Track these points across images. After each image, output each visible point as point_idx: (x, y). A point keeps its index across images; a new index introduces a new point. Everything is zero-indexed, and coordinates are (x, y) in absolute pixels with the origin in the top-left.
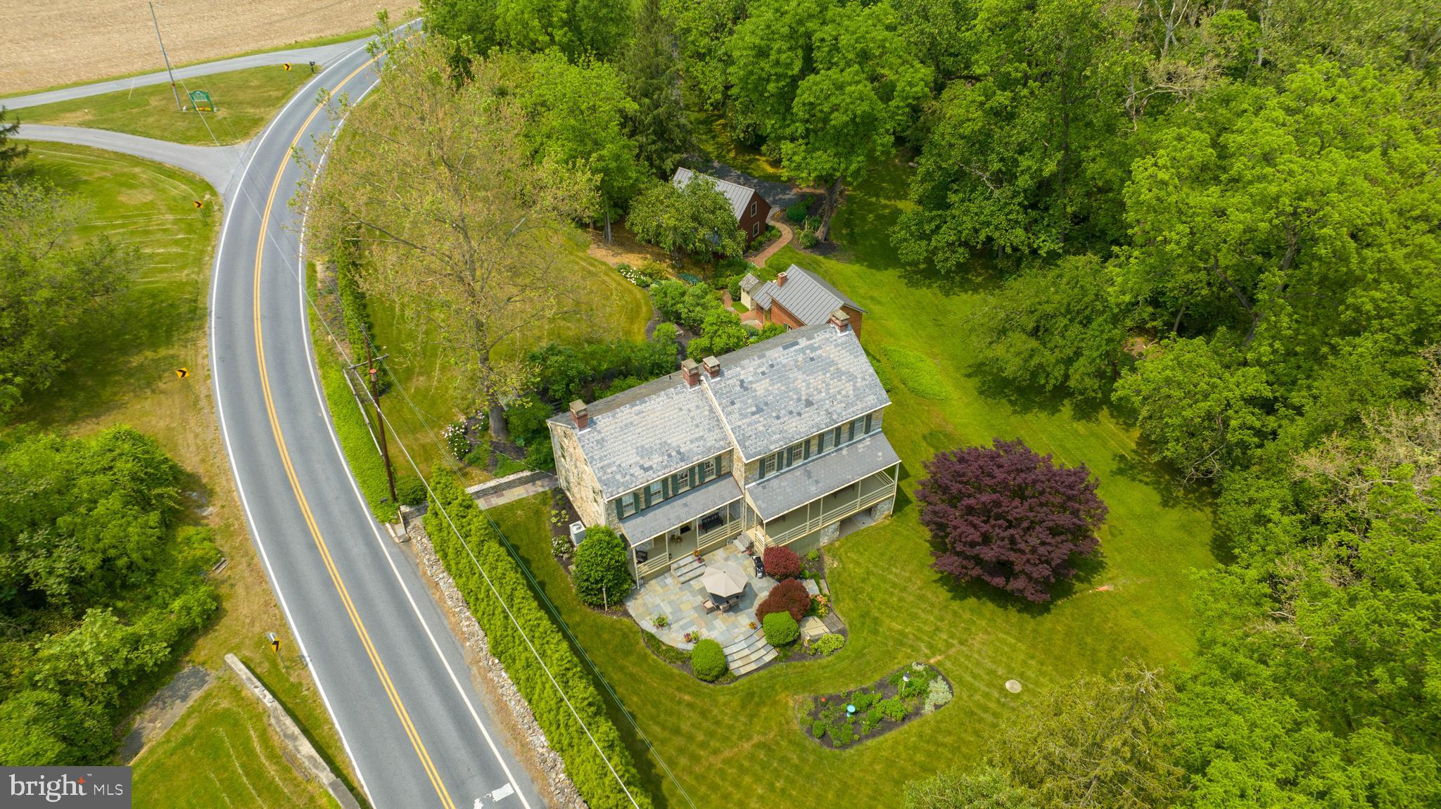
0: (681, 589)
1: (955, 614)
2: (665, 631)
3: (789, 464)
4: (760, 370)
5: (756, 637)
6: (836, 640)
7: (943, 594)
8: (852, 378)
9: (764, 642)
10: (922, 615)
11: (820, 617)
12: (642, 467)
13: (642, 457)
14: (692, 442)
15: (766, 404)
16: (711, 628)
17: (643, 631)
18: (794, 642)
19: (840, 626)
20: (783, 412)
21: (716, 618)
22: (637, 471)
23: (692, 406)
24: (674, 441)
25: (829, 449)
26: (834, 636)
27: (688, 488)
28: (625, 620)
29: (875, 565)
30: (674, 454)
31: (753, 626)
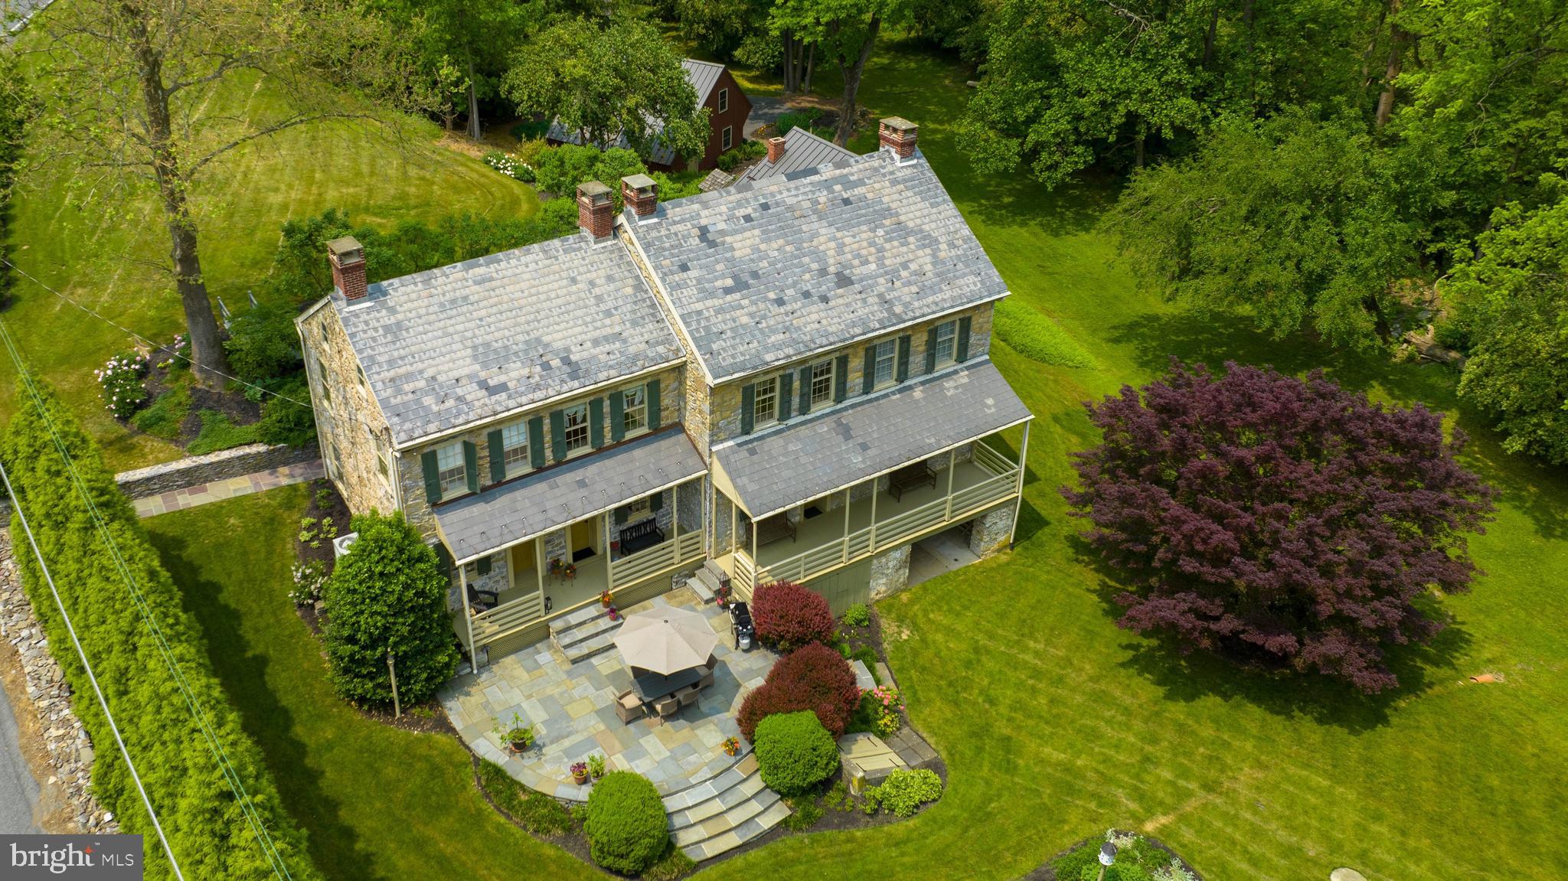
0: (570, 674)
1: (1181, 728)
2: (529, 759)
3: (804, 409)
4: (742, 212)
5: (739, 773)
6: (921, 784)
7: (1145, 690)
8: (928, 241)
9: (756, 783)
10: (1109, 732)
11: (883, 735)
12: (483, 385)
13: (485, 365)
14: (596, 342)
15: (755, 275)
16: (634, 752)
17: (477, 760)
18: (826, 785)
19: (929, 756)
20: (790, 292)
21: (646, 732)
22: (472, 392)
23: (599, 275)
24: (558, 337)
25: (885, 385)
26: (918, 775)
27: (587, 449)
28: (440, 738)
29: (991, 636)
30: (556, 363)
31: (732, 748)
